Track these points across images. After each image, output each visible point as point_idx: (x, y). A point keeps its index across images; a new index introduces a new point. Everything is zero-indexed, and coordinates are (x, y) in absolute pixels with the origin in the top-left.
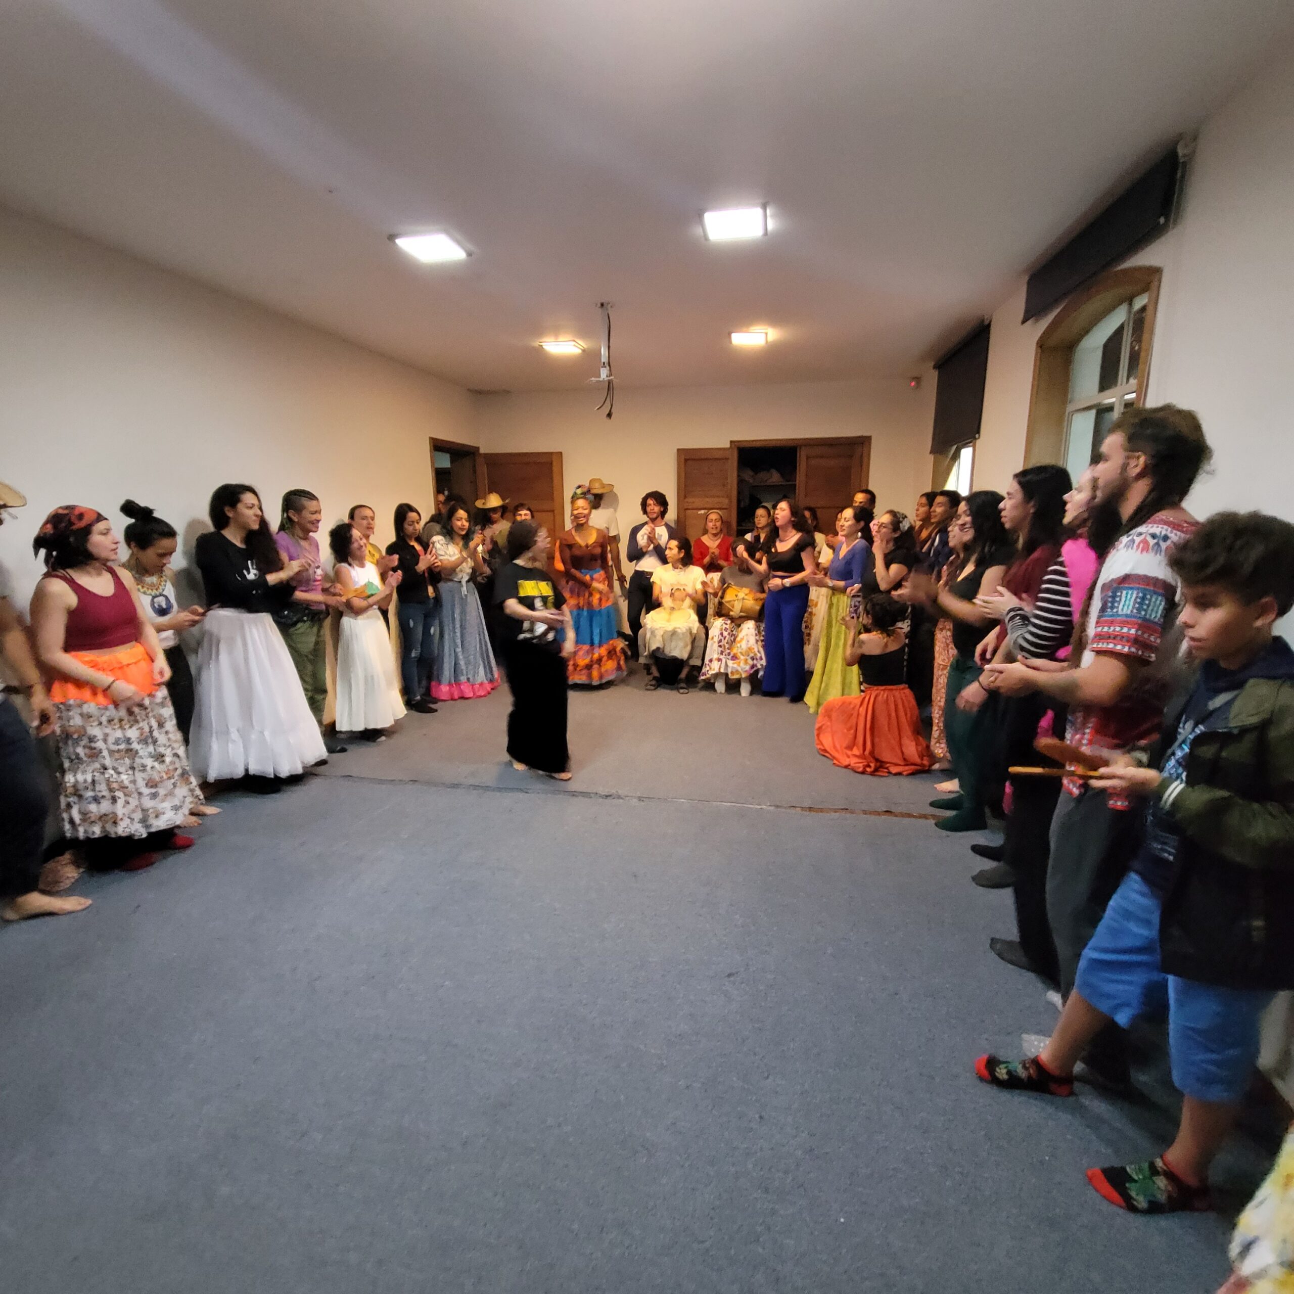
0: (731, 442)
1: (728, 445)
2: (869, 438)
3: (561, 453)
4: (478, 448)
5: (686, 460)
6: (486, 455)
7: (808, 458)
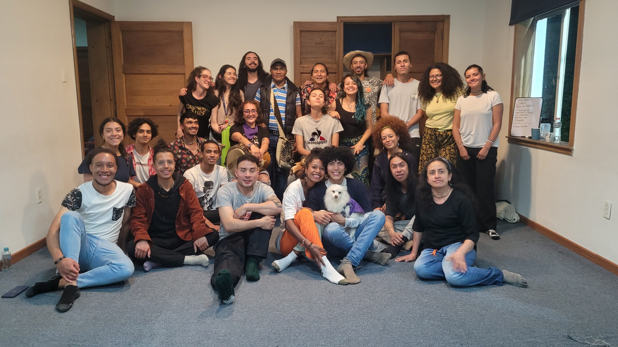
0: (338, 17)
1: (335, 20)
2: (448, 17)
3: (191, 23)
4: (114, 17)
5: (301, 31)
6: (121, 23)
7: (400, 32)
